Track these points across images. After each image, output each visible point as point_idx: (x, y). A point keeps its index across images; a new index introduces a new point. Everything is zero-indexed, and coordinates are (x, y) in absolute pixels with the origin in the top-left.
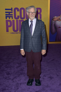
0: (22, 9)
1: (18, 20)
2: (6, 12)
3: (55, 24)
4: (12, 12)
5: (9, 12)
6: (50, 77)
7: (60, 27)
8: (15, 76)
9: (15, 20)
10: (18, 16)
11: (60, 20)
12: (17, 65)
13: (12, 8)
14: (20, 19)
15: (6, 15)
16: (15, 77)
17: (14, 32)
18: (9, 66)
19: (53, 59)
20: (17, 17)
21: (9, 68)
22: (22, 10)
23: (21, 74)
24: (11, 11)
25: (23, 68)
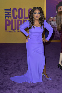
1: (17, 19)
2: (5, 12)
5: (8, 13)
7: (55, 27)
8: (12, 72)
9: (14, 20)
11: (55, 21)
12: (15, 61)
13: (11, 9)
14: (18, 19)
15: (5, 15)
16: (12, 73)
18: (7, 62)
19: (48, 57)
20: (15, 17)
21: (7, 64)
23: (18, 70)
25: (20, 65)
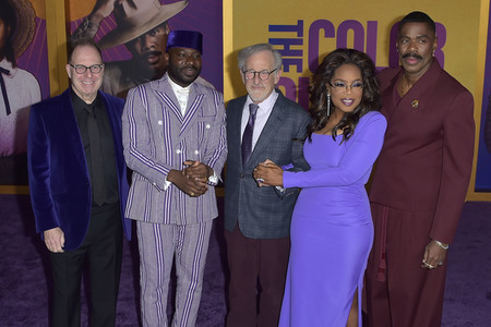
0: (347, 24)
13: (301, 22)
22: (351, 33)
24: (293, 35)
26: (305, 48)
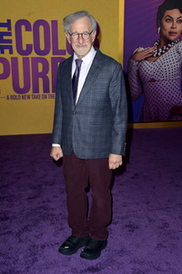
0: (39, 23)
1: (30, 56)
3: (138, 71)
4: (10, 34)
5: (1, 34)
6: (130, 226)
7: (153, 80)
8: (25, 224)
9: (20, 58)
10: (27, 45)
11: (154, 59)
12: (30, 191)
13: (9, 21)
14: (34, 54)
16: (26, 228)
17: (15, 94)
18: (7, 195)
19: (136, 175)
20: (24, 48)
21: (5, 202)
22: (41, 29)
23: (44, 218)
24: (5, 29)
25: (49, 201)
26: (13, 37)
